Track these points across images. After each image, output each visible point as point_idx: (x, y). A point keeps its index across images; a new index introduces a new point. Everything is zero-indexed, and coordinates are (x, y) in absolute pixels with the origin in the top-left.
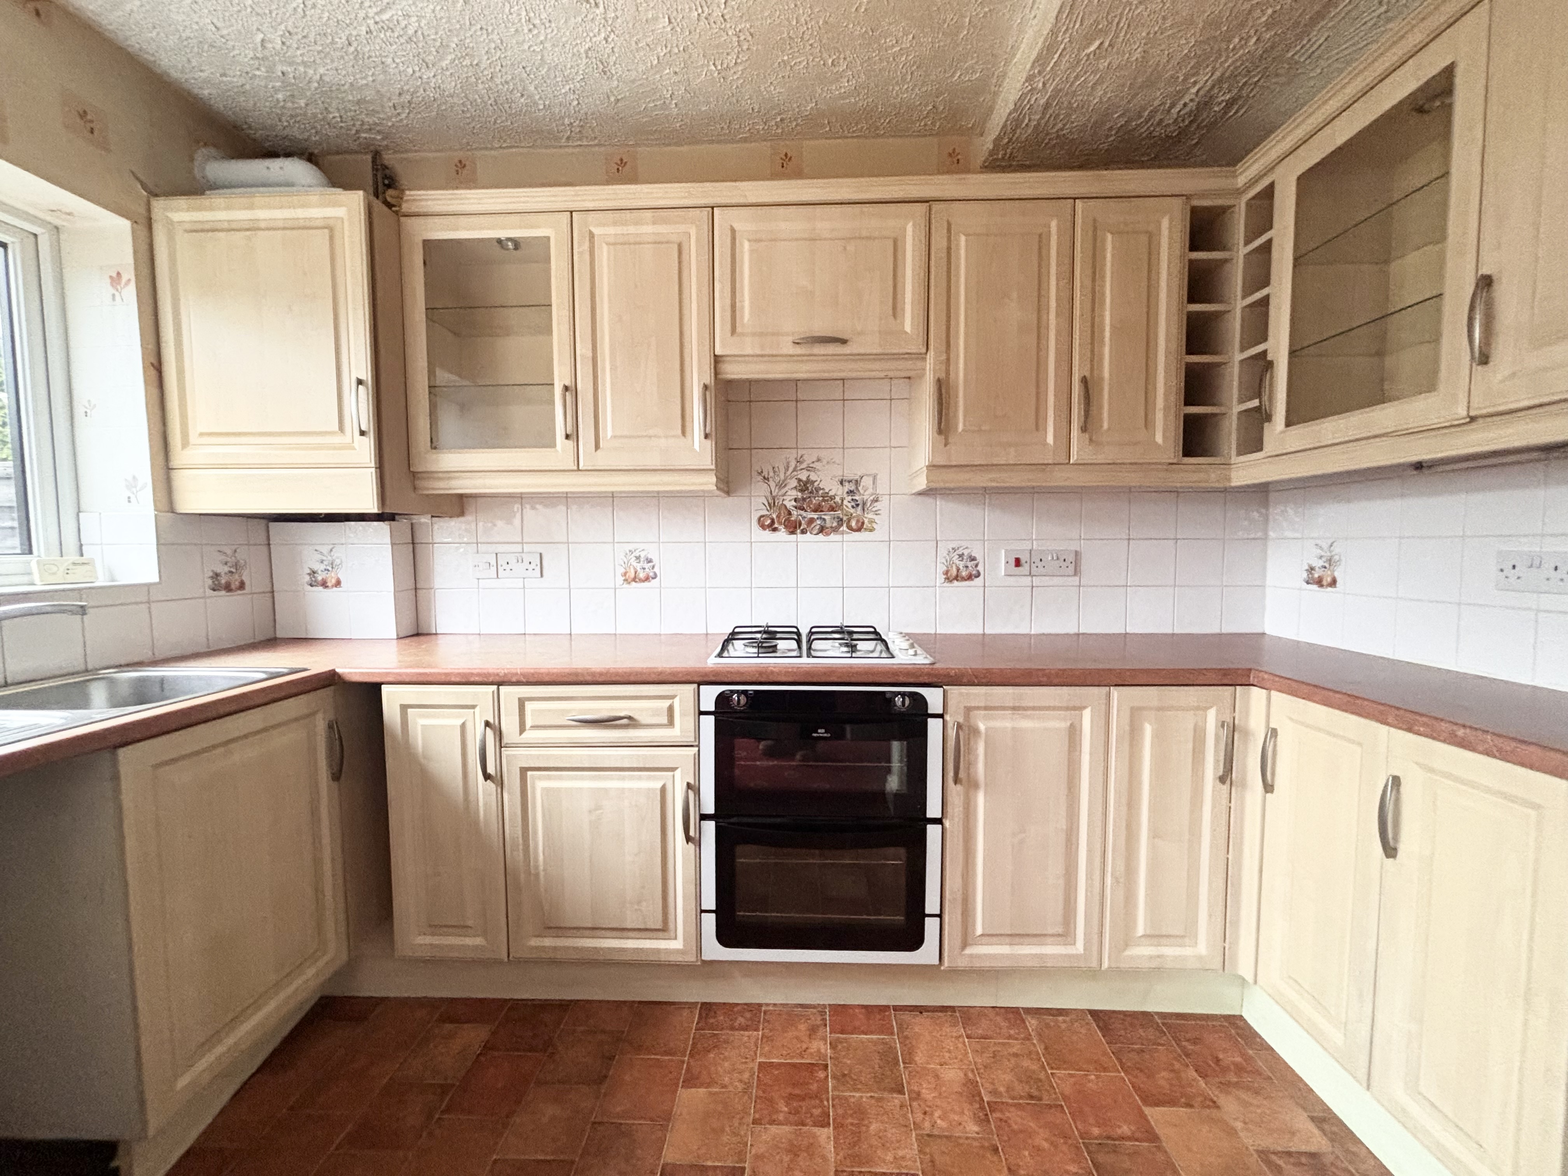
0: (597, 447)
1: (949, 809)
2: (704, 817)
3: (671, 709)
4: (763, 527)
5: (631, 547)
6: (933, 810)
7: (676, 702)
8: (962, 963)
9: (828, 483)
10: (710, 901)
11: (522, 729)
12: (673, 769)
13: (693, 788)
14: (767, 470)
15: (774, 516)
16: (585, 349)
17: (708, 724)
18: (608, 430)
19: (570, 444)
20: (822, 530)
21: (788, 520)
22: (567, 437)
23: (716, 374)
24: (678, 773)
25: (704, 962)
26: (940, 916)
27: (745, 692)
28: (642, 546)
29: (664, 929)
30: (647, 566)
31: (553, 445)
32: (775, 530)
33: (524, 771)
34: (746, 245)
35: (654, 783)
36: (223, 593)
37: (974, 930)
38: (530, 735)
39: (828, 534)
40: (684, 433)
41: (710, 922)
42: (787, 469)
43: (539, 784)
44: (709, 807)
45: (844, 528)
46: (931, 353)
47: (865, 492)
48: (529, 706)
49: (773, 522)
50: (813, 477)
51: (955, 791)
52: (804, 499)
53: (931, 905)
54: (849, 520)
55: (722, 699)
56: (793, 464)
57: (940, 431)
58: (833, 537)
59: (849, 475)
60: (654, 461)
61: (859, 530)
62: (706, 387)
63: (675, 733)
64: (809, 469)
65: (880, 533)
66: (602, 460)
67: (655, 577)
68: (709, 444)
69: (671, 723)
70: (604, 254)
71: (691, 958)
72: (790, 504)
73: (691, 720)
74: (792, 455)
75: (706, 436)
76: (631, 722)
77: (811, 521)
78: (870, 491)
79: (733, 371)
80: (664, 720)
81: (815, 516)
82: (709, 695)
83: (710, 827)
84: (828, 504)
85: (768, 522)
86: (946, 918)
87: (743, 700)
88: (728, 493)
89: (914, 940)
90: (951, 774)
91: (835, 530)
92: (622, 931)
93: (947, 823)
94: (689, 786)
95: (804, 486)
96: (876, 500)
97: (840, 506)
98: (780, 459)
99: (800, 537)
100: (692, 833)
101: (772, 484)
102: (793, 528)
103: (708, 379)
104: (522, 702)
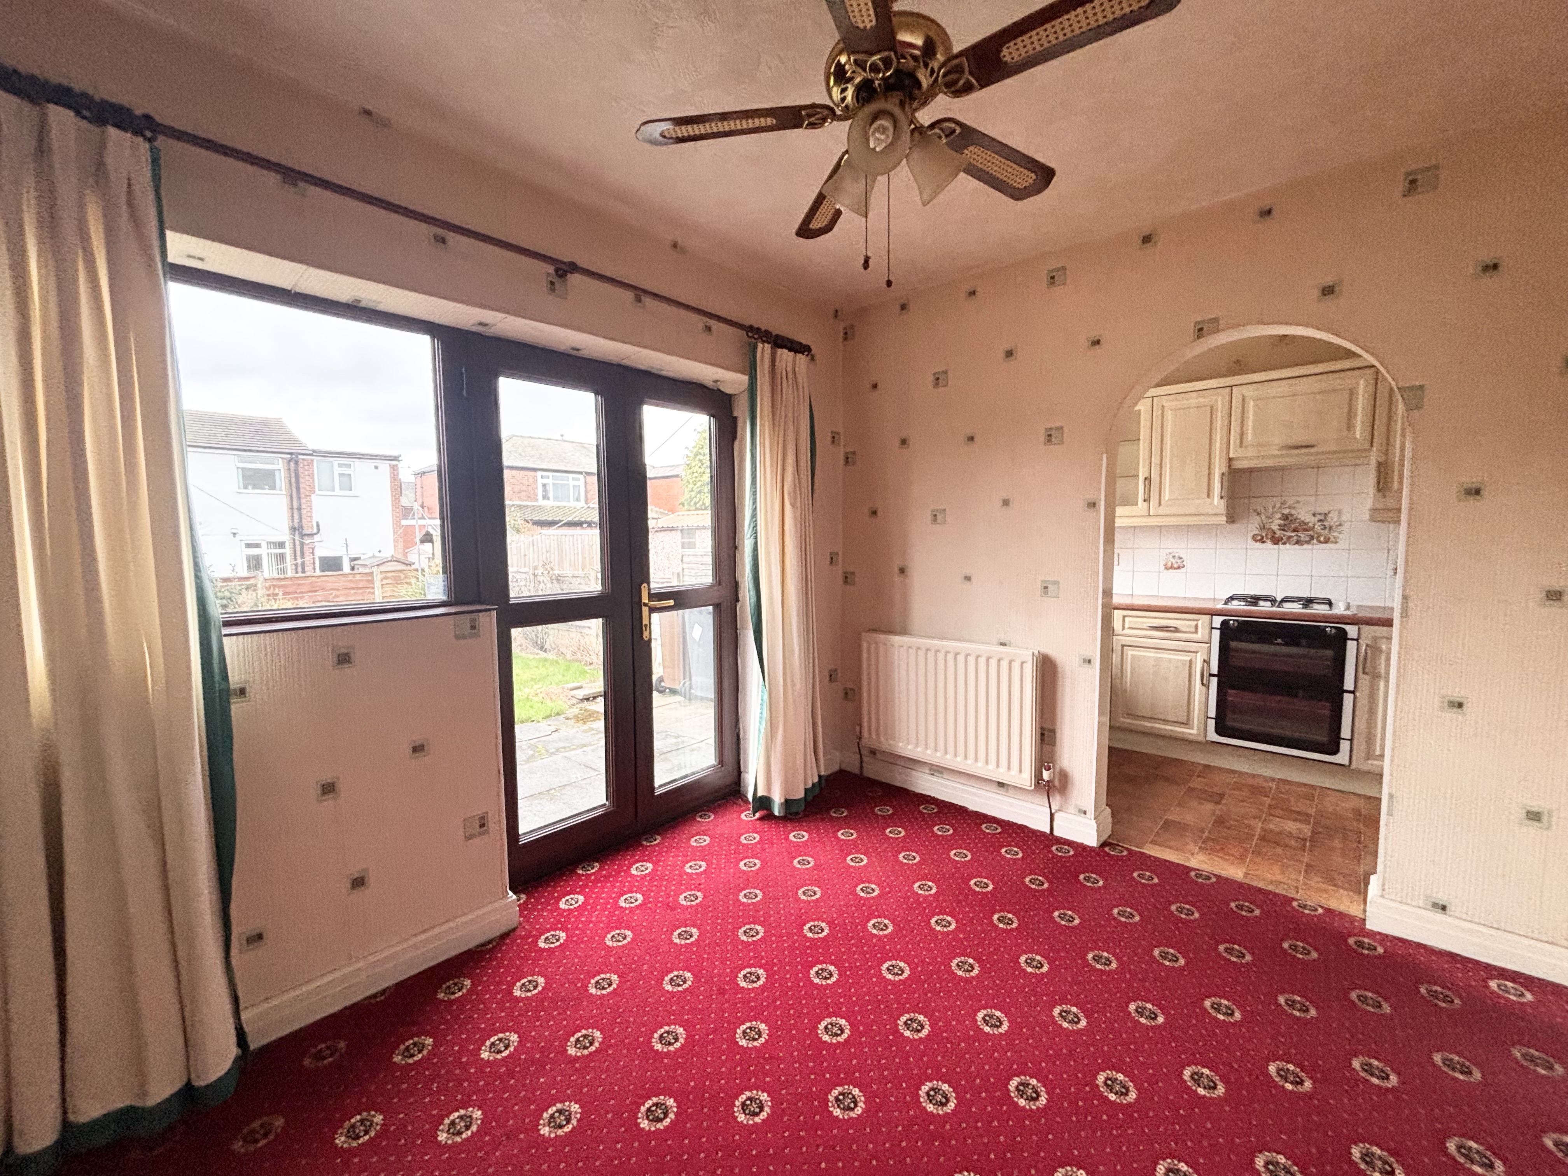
0: (1160, 504)
1: (1359, 685)
2: (1212, 675)
3: (1196, 627)
4: (1256, 541)
5: (1170, 551)
6: (1349, 684)
7: (1200, 623)
8: (1364, 767)
9: (1304, 515)
10: (1212, 713)
11: (1124, 628)
12: (1196, 652)
13: (1207, 662)
14: (1260, 509)
15: (1264, 534)
16: (1155, 460)
17: (1216, 634)
18: (1166, 496)
19: (1146, 504)
20: (1297, 542)
21: (1273, 537)
22: (1145, 501)
23: (1230, 466)
24: (1199, 655)
25: (1207, 741)
26: (1351, 740)
27: (1237, 621)
28: (1176, 551)
29: (1187, 724)
30: (1179, 561)
31: (1137, 504)
32: (1264, 542)
33: (1123, 646)
34: (1252, 403)
35: (1186, 658)
37: (1374, 751)
38: (1127, 631)
39: (1302, 545)
40: (1208, 496)
41: (1212, 724)
42: (1274, 507)
43: (1130, 653)
44: (1215, 670)
45: (1315, 541)
46: (1374, 449)
47: (1333, 520)
48: (1127, 619)
49: (1263, 537)
50: (1293, 512)
51: (1364, 680)
52: (1285, 525)
53: (1345, 732)
54: (1318, 537)
55: (1224, 624)
56: (1278, 505)
57: (1379, 490)
58: (1305, 546)
59: (1319, 510)
60: (1192, 510)
61: (1326, 542)
62: (1223, 474)
63: (1199, 636)
64: (1290, 507)
65: (1342, 544)
66: (1161, 511)
67: (1184, 566)
68: (1223, 503)
69: (1196, 632)
70: (1169, 415)
71: (1201, 738)
72: (1275, 527)
73: (1207, 631)
74: (1278, 502)
75: (1222, 498)
76: (1176, 630)
77: (1290, 537)
78: (1335, 519)
79: (1238, 465)
80: (1193, 630)
81: (1293, 534)
82: (1218, 621)
83: (1214, 681)
84: (1304, 527)
85: (1259, 538)
86: (1355, 741)
87: (1236, 624)
88: (1233, 522)
89: (1335, 751)
90: (1360, 669)
91: (1308, 542)
92: (1166, 721)
93: (1358, 694)
94: (1204, 661)
95: (1286, 517)
96: (1340, 525)
97: (1312, 528)
98: (1269, 503)
99: (1281, 546)
100: (1205, 682)
101: (1263, 517)
102: (1276, 541)
103: (1224, 469)
104: (1124, 617)
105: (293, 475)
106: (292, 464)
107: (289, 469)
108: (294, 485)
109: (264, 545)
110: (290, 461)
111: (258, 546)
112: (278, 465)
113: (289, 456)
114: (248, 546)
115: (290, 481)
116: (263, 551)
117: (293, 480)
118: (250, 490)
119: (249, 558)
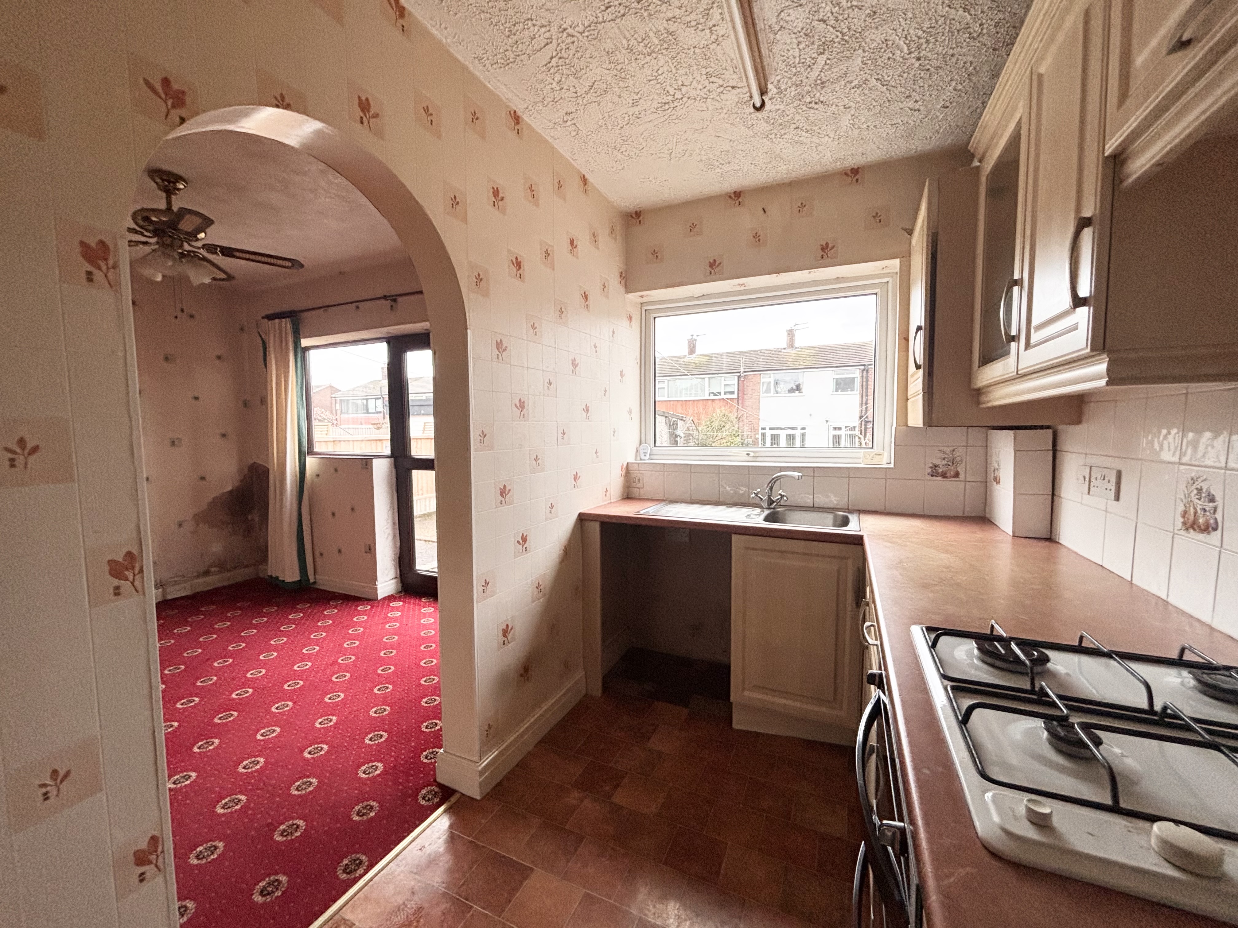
30: (1208, 507)
36: (940, 478)
67: (1216, 527)
105: (865, 380)
106: (865, 372)
107: (863, 376)
108: (865, 387)
109: (843, 429)
110: (863, 371)
111: (840, 429)
112: (856, 373)
113: (863, 367)
114: (835, 429)
115: (862, 385)
116: (842, 433)
117: (864, 383)
118: (839, 392)
119: (834, 436)
